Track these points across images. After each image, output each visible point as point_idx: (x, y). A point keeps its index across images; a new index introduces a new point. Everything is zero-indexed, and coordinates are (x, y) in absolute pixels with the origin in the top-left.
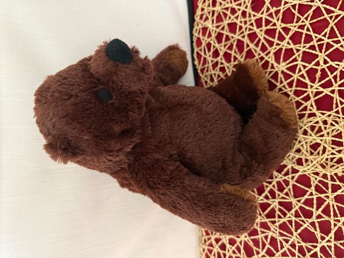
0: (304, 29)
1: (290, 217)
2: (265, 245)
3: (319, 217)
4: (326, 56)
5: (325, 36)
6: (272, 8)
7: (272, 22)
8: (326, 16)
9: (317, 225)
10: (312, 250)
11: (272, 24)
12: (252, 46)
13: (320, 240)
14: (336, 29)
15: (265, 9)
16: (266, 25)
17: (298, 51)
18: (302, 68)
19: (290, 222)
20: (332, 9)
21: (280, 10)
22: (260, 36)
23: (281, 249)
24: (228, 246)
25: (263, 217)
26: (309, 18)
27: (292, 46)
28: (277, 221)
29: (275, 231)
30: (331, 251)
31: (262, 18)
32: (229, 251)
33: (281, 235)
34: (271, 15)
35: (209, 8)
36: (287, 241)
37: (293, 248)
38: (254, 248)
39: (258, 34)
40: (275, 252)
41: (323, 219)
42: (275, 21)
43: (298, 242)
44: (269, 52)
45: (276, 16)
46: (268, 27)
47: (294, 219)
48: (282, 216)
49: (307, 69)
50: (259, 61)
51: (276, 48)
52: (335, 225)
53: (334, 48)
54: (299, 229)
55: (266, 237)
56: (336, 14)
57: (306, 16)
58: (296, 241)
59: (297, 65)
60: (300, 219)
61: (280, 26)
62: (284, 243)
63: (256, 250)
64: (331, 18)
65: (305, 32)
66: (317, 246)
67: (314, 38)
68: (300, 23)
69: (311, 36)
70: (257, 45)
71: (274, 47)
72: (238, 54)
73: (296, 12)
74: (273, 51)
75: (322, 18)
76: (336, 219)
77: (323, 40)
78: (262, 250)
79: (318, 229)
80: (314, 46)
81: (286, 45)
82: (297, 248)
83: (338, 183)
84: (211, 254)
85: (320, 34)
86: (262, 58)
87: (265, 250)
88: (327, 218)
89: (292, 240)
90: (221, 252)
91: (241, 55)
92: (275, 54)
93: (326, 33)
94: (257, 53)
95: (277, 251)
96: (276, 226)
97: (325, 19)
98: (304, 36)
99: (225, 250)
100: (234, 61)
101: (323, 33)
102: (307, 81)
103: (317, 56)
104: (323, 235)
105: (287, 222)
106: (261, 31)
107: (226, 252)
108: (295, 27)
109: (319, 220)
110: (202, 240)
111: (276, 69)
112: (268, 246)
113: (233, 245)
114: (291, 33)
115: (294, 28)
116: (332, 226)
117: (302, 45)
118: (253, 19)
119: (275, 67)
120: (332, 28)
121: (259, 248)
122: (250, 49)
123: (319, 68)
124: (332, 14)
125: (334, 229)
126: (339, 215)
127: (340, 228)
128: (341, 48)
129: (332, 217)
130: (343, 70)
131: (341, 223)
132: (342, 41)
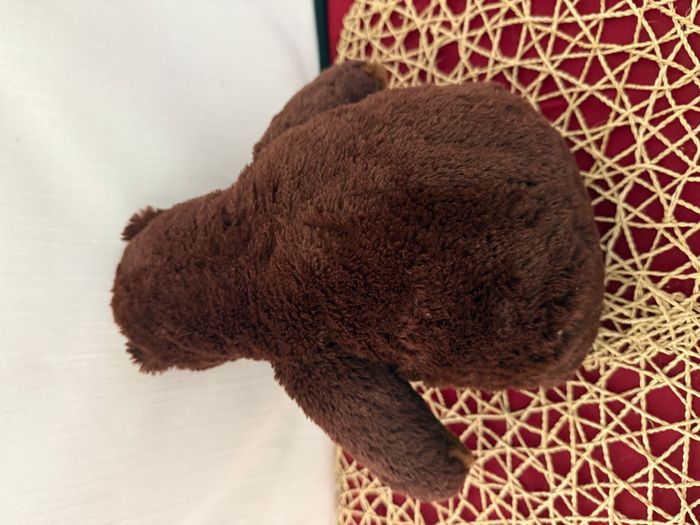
1: (502, 447)
2: (459, 501)
3: (552, 444)
5: (561, 125)
6: (473, 69)
9: (548, 459)
10: (539, 504)
13: (552, 486)
14: (579, 116)
15: (459, 69)
19: (503, 456)
20: (572, 80)
21: (486, 73)
23: (487, 507)
24: (391, 507)
26: (535, 93)
28: (480, 455)
30: (571, 504)
32: (392, 516)
33: (488, 480)
36: (497, 492)
37: (507, 503)
38: (440, 509)
40: (476, 513)
41: (558, 449)
47: (509, 450)
48: (489, 445)
52: (578, 458)
53: (576, 148)
54: (518, 467)
56: (577, 90)
57: (530, 88)
58: (513, 490)
60: (520, 449)
62: (492, 496)
63: (442, 512)
64: (571, 95)
66: (548, 497)
73: (513, 81)
75: (556, 94)
76: (580, 446)
78: (454, 511)
79: (550, 465)
82: (515, 502)
83: (582, 383)
85: (553, 121)
87: (459, 510)
88: (564, 447)
89: (506, 488)
90: (378, 519)
93: (563, 121)
95: (480, 510)
96: (479, 465)
97: (561, 97)
99: (385, 515)
101: (558, 121)
104: (558, 477)
105: (498, 457)
107: (388, 519)
109: (552, 450)
110: (341, 499)
112: (464, 503)
113: (400, 505)
116: (573, 460)
120: (573, 113)
121: (448, 508)
124: (572, 90)
125: (576, 466)
126: (584, 440)
127: (586, 465)
128: (587, 149)
129: (573, 443)
130: (593, 187)
131: (587, 453)
132: (588, 136)
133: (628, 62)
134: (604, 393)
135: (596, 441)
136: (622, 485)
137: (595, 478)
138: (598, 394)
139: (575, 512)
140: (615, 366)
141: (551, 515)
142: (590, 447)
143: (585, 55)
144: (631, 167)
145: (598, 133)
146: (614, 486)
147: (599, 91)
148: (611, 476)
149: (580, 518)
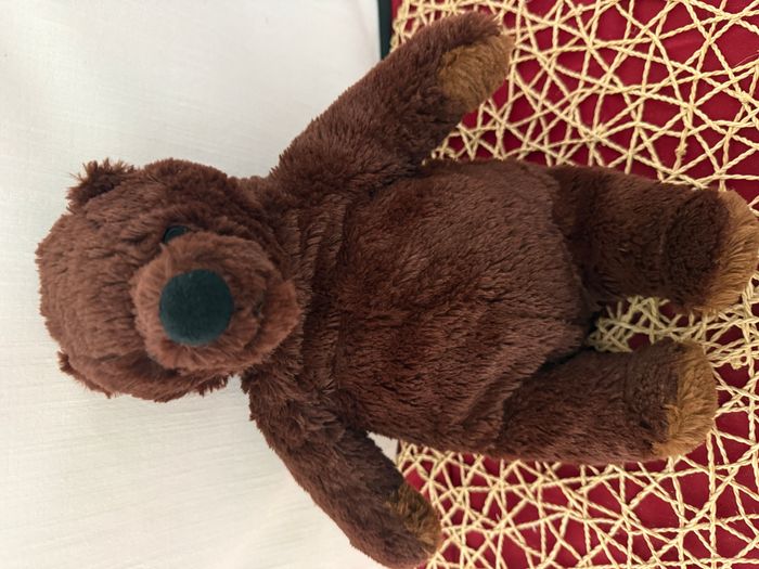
0: (647, 52)
1: (614, 471)
2: (555, 541)
3: (681, 466)
4: (699, 107)
5: (694, 65)
6: (576, 6)
7: (573, 36)
8: (698, 24)
9: (676, 485)
10: (664, 543)
11: (574, 41)
12: (527, 90)
13: (682, 520)
14: (718, 53)
15: (558, 7)
16: (561, 44)
17: (634, 98)
18: (644, 137)
19: (615, 483)
20: (710, 8)
21: (593, 10)
22: (546, 68)
23: (593, 547)
24: (464, 550)
25: (551, 477)
26: (659, 29)
27: (620, 88)
28: (583, 482)
29: (578, 507)
30: (709, 543)
31: (550, 29)
32: (466, 562)
33: (593, 513)
34: (572, 22)
35: (427, 5)
36: (606, 528)
37: (619, 542)
38: (528, 551)
39: (542, 64)
40: (578, 557)
41: (690, 472)
42: (582, 34)
43: (634, 529)
44: (568, 103)
45: (585, 24)
46: (566, 48)
47: (622, 475)
48: (595, 471)
49: (654, 137)
50: (543, 122)
51: (582, 94)
52: (718, 483)
53: (715, 92)
54: (634, 497)
55: (557, 523)
56: (718, 19)
57: (651, 23)
58: (628, 525)
59: (633, 129)
60: (638, 474)
61: (592, 45)
62: (600, 533)
63: (533, 556)
64: (707, 27)
65: (649, 57)
66: (677, 533)
67: (670, 69)
68: (638, 39)
69: (664, 66)
70: (538, 87)
71: (580, 90)
72: (494, 107)
73: (629, 16)
74: (576, 100)
75: (687, 28)
76: (720, 468)
77: (691, 75)
78: (548, 554)
79: (679, 494)
80: (671, 87)
81: (606, 85)
82: (630, 542)
83: (724, 387)
85: (683, 62)
86: (550, 117)
87: (554, 554)
88: (699, 469)
89: (618, 524)
90: (447, 566)
91: (501, 111)
92: (581, 106)
93: (697, 60)
94: (540, 104)
95: (583, 553)
96: (582, 495)
97: (696, 30)
98: (647, 66)
99: (457, 561)
100: (484, 123)
101: (691, 60)
102: (656, 163)
103: (677, 109)
104: (690, 508)
105: (607, 485)
106: (549, 56)
107: (460, 566)
108: (627, 46)
109: (681, 474)
111: (585, 139)
112: (560, 542)
113: (476, 549)
114: (618, 61)
115: (624, 48)
116: (712, 486)
117: (644, 85)
118: (531, 30)
119: (582, 135)
120: (710, 48)
121: (540, 550)
122: (524, 96)
123: (683, 135)
124: (710, 20)
125: (715, 493)
126: (726, 460)
127: (729, 488)
128: (730, 93)
129: (711, 464)
130: (737, 138)
131: (731, 477)
132: (731, 76)
134: (754, 398)
135: (743, 461)
137: (741, 509)
138: (746, 401)
139: (713, 553)
141: (681, 557)
142: (734, 469)
145: (745, 71)
147: (744, 19)
149: (721, 560)
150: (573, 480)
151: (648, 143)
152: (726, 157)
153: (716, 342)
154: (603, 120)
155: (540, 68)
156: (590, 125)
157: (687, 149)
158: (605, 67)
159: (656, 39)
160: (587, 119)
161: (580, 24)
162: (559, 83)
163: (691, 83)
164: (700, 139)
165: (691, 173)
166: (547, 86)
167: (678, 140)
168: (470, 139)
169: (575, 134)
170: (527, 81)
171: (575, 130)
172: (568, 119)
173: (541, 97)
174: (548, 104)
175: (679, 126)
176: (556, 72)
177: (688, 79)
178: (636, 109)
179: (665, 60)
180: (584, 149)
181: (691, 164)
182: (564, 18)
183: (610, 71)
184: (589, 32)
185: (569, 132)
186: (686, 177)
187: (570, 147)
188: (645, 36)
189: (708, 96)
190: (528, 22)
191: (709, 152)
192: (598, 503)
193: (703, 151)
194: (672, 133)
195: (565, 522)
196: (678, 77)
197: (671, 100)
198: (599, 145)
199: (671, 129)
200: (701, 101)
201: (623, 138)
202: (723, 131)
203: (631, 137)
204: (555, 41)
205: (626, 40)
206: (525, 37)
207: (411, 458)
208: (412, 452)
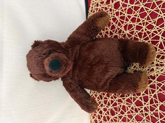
0: (136, 16)
1: (131, 96)
2: (120, 109)
3: (143, 95)
4: (146, 27)
6: (123, 8)
7: (123, 13)
8: (146, 11)
9: (142, 98)
10: (140, 109)
11: (123, 14)
12: (114, 24)
13: (144, 105)
14: (150, 17)
15: (120, 8)
16: (120, 15)
17: (134, 25)
18: (136, 33)
19: (131, 98)
20: (148, 8)
21: (126, 8)
22: (118, 19)
23: (127, 110)
24: (103, 112)
25: (119, 97)
26: (139, 12)
27: (132, 23)
28: (125, 98)
29: (124, 103)
30: (149, 109)
31: (118, 12)
32: (103, 114)
33: (127, 104)
34: (122, 11)
35: (95, 7)
36: (130, 107)
37: (132, 109)
38: (115, 111)
39: (117, 18)
40: (124, 112)
41: (145, 96)
42: (124, 13)
43: (135, 107)
44: (122, 26)
45: (125, 11)
46: (121, 16)
47: (133, 96)
48: (128, 96)
49: (138, 33)
50: (117, 30)
51: (125, 24)
52: (150, 97)
53: (149, 24)
54: (135, 100)
55: (121, 106)
56: (150, 10)
57: (137, 11)
58: (134, 106)
59: (134, 31)
60: (135, 96)
61: (126, 15)
62: (128, 108)
63: (116, 112)
64: (148, 12)
65: (137, 17)
66: (143, 107)
67: (141, 20)
68: (135, 14)
69: (140, 19)
70: (116, 23)
71: (124, 24)
72: (108, 27)
73: (133, 10)
74: (123, 26)
75: (144, 12)
76: (150, 95)
77: (145, 21)
79: (143, 100)
80: (141, 23)
81: (129, 23)
82: (134, 109)
83: (151, 80)
84: (95, 116)
85: (143, 18)
86: (119, 29)
87: (120, 112)
88: (147, 95)
89: (132, 106)
90: (100, 115)
91: (109, 28)
92: (124, 27)
93: (146, 18)
94: (117, 26)
95: (125, 111)
96: (125, 100)
97: (145, 12)
98: (137, 19)
99: (102, 114)
100: (106, 30)
101: (144, 18)
102: (138, 38)
103: (142, 27)
104: (145, 102)
105: (130, 98)
106: (118, 17)
107: (102, 115)
108: (133, 15)
109: (143, 96)
111: (125, 33)
112: (121, 110)
113: (105, 111)
114: (131, 18)
115: (132, 16)
116: (149, 98)
117: (136, 23)
118: (115, 12)
119: (125, 32)
120: (148, 16)
121: (117, 111)
122: (114, 25)
123: (143, 32)
125: (150, 99)
126: (151, 93)
127: (152, 99)
128: (152, 24)
129: (149, 94)
130: (153, 33)
131: (152, 96)
132: (152, 21)
133: (162, 3)
134: (156, 81)
135: (155, 93)
136: (161, 103)
137: (154, 102)
138: (155, 82)
139: (149, 111)
140: (159, 75)
141: (143, 112)
142: (153, 95)
143: (151, 2)
144: (163, 28)
145: (155, 20)
146: (159, 104)
147: (154, 10)
148: (159, 101)
149: (151, 112)
150: (123, 98)
151: (137, 34)
152: (151, 36)
153: (150, 71)
154: (128, 29)
155: (116, 19)
156: (126, 30)
157: (144, 35)
158: (129, 19)
159: (138, 14)
160: (125, 29)
161: (124, 11)
162: (120, 22)
163: (145, 22)
164: (146, 33)
165: (145, 39)
166: (118, 23)
167: (142, 33)
168: (103, 33)
169: (123, 32)
170: (114, 22)
171: (123, 31)
172: (122, 29)
173: (117, 25)
174: (118, 26)
175: (143, 31)
176: (120, 20)
177: (144, 22)
178: (135, 27)
179: (140, 18)
180: (125, 35)
181: (145, 38)
182: (121, 10)
183: (130, 20)
184: (126, 12)
185: (122, 32)
186: (144, 40)
187: (122, 34)
188: (136, 13)
189: (148, 25)
190: (114, 11)
191: (148, 36)
192: (128, 102)
193: (147, 35)
194: (141, 32)
195: (122, 106)
196: (142, 21)
197: (141, 26)
198: (128, 34)
199: (141, 31)
200: (147, 26)
201: (132, 33)
202: (150, 31)
203: (134, 33)
204: (119, 14)
205: (133, 14)
206: (114, 13)
207: (93, 94)
208: (93, 93)
